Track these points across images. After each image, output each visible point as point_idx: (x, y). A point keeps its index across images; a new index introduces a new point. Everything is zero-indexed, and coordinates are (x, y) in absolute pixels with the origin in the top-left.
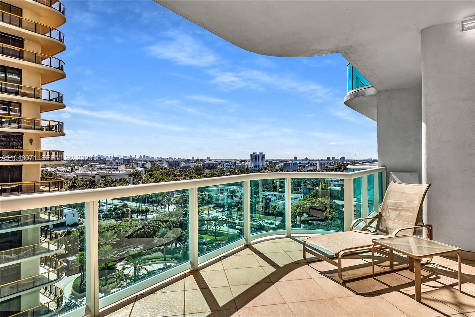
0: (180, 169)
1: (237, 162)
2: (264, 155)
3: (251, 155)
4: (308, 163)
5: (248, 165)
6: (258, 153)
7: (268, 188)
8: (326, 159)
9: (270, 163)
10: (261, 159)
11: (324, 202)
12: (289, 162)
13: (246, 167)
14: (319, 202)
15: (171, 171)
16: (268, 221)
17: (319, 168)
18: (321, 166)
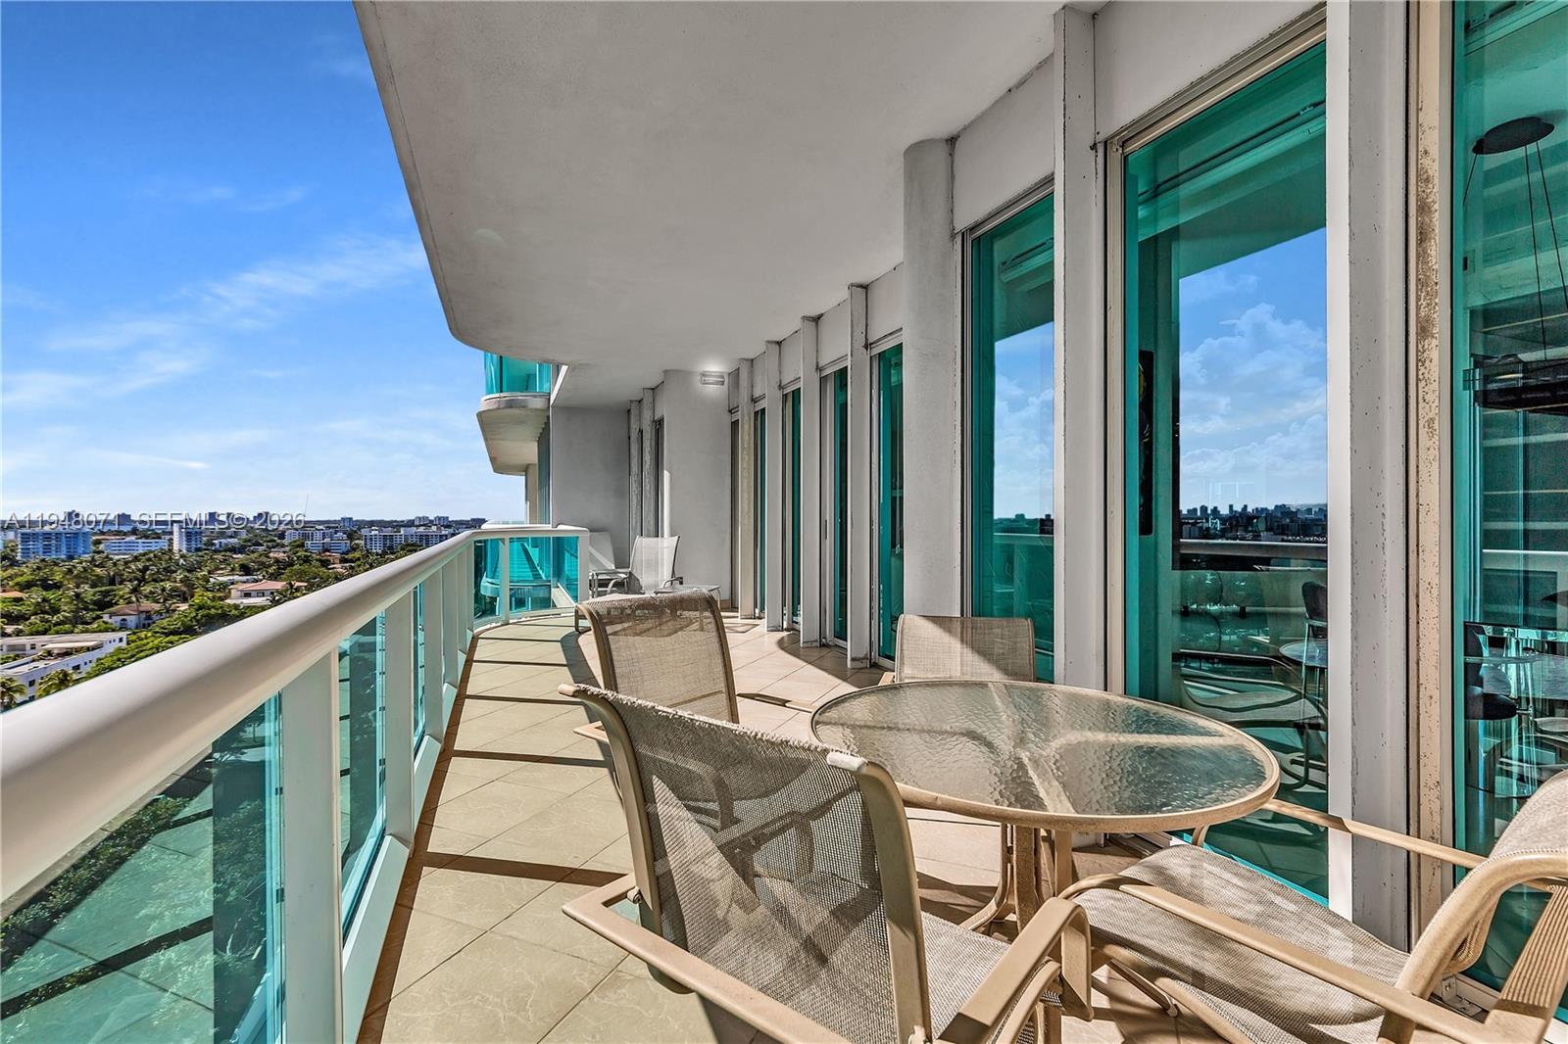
4: (134, 532)
17: (178, 544)
18: (189, 540)
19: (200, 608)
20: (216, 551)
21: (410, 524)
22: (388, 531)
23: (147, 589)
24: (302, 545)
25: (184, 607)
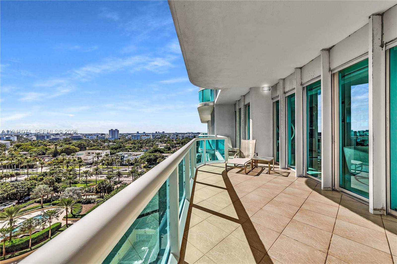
0: (50, 141)
1: (99, 135)
2: (119, 131)
3: (110, 131)
4: (146, 135)
5: (107, 137)
6: (114, 129)
7: (122, 150)
8: (155, 132)
9: (122, 135)
10: (116, 133)
11: (156, 155)
12: (135, 134)
13: (106, 138)
14: (154, 155)
15: (41, 142)
16: (123, 169)
17: (152, 137)
18: (153, 137)
19: (154, 148)
20: (157, 138)
21: (187, 133)
22: (183, 135)
23: (147, 145)
24: (169, 138)
25: (152, 148)
